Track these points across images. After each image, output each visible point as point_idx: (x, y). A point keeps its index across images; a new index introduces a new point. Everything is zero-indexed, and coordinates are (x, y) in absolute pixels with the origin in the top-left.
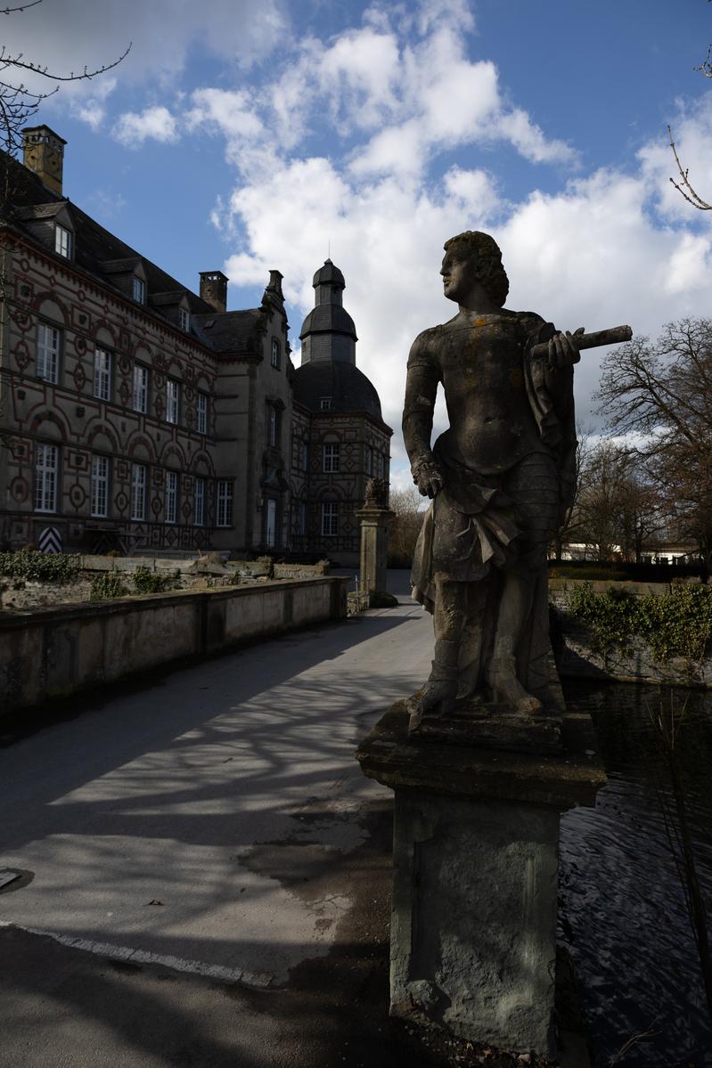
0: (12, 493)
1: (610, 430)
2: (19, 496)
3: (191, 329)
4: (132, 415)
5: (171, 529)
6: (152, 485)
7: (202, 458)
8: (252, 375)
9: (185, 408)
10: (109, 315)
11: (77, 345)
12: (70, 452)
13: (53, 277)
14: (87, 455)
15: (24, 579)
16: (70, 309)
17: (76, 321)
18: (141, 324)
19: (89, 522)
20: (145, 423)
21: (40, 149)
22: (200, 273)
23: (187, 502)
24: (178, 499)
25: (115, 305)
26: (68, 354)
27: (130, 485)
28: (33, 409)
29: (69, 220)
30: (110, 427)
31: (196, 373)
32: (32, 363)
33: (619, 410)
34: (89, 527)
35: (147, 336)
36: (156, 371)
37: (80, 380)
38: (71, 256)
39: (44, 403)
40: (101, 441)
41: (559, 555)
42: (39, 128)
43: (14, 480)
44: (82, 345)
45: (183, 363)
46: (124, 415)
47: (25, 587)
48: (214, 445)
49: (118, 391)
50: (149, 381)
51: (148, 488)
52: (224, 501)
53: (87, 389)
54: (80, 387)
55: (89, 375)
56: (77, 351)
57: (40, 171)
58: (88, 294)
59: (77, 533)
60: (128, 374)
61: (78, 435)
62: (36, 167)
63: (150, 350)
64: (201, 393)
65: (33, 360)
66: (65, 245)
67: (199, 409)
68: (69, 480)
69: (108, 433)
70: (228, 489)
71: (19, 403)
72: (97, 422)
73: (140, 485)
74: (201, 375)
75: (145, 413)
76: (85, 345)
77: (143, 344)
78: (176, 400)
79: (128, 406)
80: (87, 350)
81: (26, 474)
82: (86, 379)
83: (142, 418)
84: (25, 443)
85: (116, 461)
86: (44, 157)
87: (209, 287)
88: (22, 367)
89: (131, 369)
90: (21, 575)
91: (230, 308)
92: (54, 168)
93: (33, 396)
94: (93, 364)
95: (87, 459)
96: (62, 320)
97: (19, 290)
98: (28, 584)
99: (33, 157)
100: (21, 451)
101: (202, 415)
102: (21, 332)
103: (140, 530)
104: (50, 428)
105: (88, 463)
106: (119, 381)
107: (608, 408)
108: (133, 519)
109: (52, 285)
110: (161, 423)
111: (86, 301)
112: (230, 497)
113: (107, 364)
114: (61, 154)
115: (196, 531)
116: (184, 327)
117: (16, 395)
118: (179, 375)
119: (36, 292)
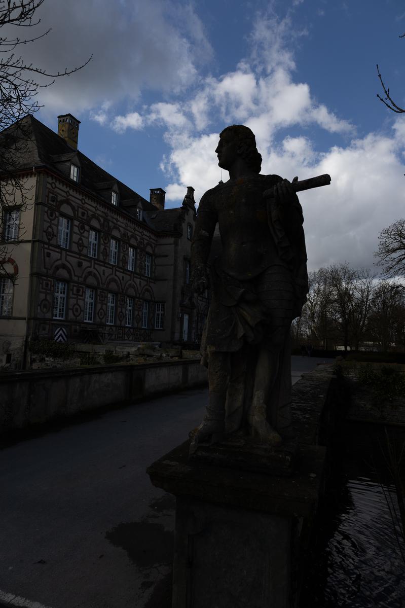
0: (40, 308)
1: (385, 274)
2: (45, 310)
3: (143, 219)
4: (108, 266)
5: (129, 330)
6: (119, 305)
7: (147, 290)
8: (176, 244)
9: (138, 262)
10: (98, 212)
11: (80, 228)
12: (74, 286)
13: (68, 191)
14: (83, 288)
15: (44, 356)
16: (76, 208)
17: (80, 215)
18: (115, 216)
19: (82, 325)
20: (116, 271)
21: (67, 126)
22: (150, 190)
23: (138, 315)
24: (133, 313)
25: (101, 206)
26: (75, 233)
27: (106, 305)
28: (55, 262)
29: (78, 161)
30: (96, 273)
31: (145, 243)
32: (55, 238)
33: (390, 263)
34: (83, 328)
35: (119, 223)
36: (123, 243)
37: (80, 246)
38: (79, 180)
39: (61, 259)
40: (91, 280)
41: (357, 348)
42: (66, 115)
43: (42, 301)
44: (83, 228)
45: (138, 238)
46: (104, 266)
47: (45, 360)
48: (154, 283)
49: (102, 253)
50: (119, 247)
51: (116, 306)
52: (159, 314)
53: (85, 251)
54: (80, 251)
55: (86, 244)
56: (79, 230)
57: (66, 137)
58: (87, 200)
59: (76, 331)
60: (107, 243)
61: (78, 277)
62: (64, 135)
63: (119, 231)
64: (148, 254)
65: (56, 236)
66: (75, 175)
67: (146, 263)
68: (72, 301)
69: (95, 276)
70: (162, 308)
71: (47, 259)
72: (89, 269)
73: (112, 305)
74: (148, 244)
75: (116, 265)
76: (84, 228)
77: (116, 227)
78: (134, 258)
79: (107, 261)
80: (85, 230)
81: (48, 298)
82: (84, 246)
83: (114, 268)
84: (49, 281)
85: (99, 291)
86: (68, 130)
87: (155, 197)
88: (49, 240)
89: (109, 241)
90: (43, 354)
91: (166, 208)
92: (74, 135)
93: (55, 255)
94: (88, 238)
95: (83, 290)
96: (72, 215)
97: (50, 199)
98: (46, 359)
99: (63, 131)
100: (47, 285)
101: (148, 266)
102: (50, 221)
103: (111, 330)
104: (63, 273)
105: (83, 292)
106: (102, 247)
107: (383, 262)
108: (107, 324)
109: (68, 196)
110: (125, 270)
111: (86, 204)
112: (162, 312)
113: (96, 238)
114: (78, 129)
115: (143, 332)
116: (139, 218)
117: (45, 255)
118: (135, 244)
119: (59, 200)
